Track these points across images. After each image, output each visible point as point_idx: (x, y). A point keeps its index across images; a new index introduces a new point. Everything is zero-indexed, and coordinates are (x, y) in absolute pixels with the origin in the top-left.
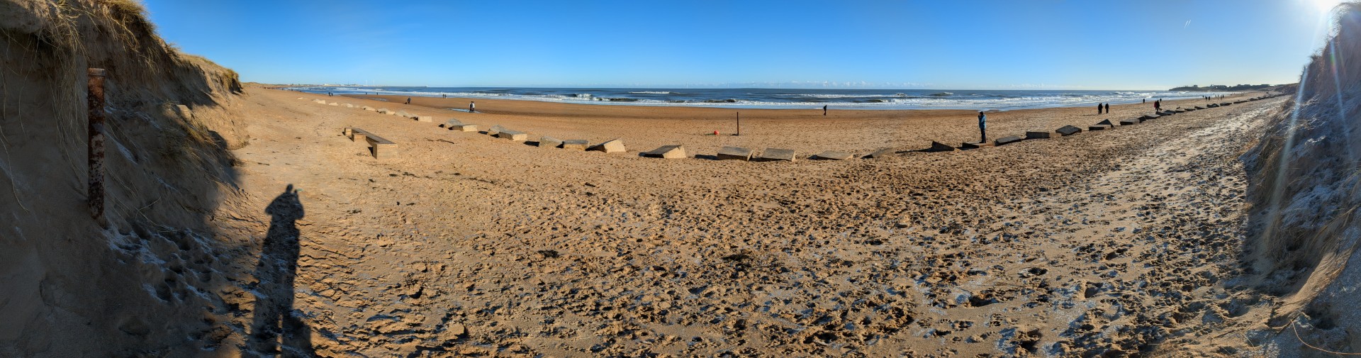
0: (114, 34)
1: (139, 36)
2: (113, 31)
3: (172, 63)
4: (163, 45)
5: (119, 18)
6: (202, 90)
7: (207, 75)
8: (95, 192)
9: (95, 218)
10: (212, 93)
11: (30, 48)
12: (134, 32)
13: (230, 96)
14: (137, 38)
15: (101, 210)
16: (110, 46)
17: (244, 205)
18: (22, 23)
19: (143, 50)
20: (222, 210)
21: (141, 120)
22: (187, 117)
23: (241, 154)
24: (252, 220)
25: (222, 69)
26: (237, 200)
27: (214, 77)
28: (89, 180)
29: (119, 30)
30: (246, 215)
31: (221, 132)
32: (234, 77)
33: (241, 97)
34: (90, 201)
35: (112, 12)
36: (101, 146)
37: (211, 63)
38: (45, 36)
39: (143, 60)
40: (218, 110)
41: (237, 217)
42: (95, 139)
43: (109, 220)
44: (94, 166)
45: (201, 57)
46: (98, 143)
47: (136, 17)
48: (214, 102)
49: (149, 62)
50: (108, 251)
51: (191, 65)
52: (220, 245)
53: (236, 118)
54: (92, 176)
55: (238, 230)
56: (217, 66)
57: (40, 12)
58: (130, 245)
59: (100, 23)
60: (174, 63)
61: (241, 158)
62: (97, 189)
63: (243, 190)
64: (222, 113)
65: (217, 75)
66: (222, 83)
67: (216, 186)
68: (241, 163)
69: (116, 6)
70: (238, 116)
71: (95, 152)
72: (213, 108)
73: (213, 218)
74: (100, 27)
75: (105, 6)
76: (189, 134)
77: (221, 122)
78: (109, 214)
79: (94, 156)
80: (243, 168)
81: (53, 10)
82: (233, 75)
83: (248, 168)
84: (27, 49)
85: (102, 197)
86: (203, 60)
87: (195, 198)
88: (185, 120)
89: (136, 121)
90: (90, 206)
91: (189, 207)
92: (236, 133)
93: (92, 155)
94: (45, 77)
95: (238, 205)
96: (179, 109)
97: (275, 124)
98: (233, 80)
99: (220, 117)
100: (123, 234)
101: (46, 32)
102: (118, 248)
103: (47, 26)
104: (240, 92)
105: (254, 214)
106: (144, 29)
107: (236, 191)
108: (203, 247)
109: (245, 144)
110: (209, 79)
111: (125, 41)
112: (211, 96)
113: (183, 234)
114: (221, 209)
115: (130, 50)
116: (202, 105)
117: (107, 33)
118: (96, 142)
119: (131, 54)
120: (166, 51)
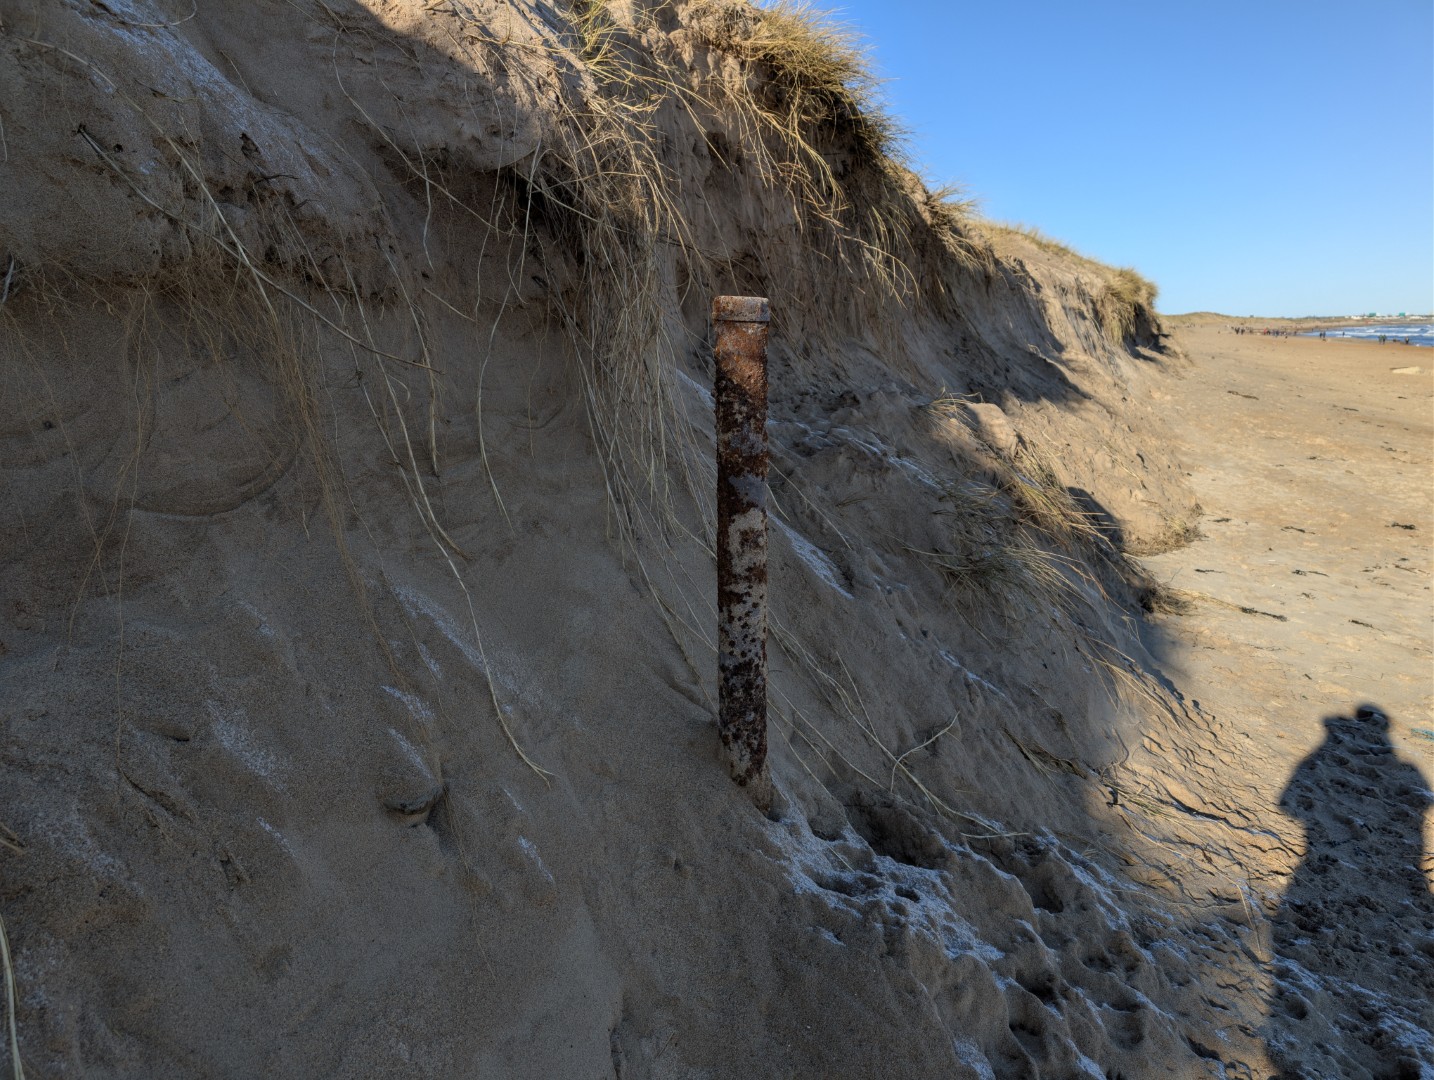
0: (763, 167)
1: (840, 168)
2: (758, 153)
3: (947, 258)
4: (918, 197)
5: (777, 103)
6: (1032, 348)
7: (1048, 293)
8: (739, 694)
9: (742, 782)
10: (1065, 356)
11: (505, 225)
12: (825, 155)
13: (1126, 364)
14: (837, 176)
15: (758, 754)
16: (748, 206)
17: (1205, 759)
18: (471, 129)
19: (854, 219)
20: (1138, 771)
21: (858, 456)
22: (1002, 444)
23: (1175, 573)
24: (1242, 822)
25: (1098, 270)
26: (1183, 737)
27: (1074, 302)
28: (721, 655)
29: (778, 148)
30: (1215, 799)
31: (1102, 493)
32: (1142, 299)
33: (1163, 369)
34: (725, 724)
35: (756, 83)
36: (757, 545)
37: (1061, 252)
38: (550, 181)
39: (854, 252)
40: (1091, 417)
41: (1190, 800)
42: (741, 523)
43: (780, 787)
44: (738, 610)
45: (1026, 229)
46: (749, 539)
47: (837, 100)
48: (1075, 389)
49: (875, 256)
50: (787, 896)
51: (997, 262)
52: (1149, 903)
53: (1153, 442)
54: (732, 644)
55: (1199, 854)
56: (1080, 262)
57: (529, 89)
58: (848, 877)
59: (714, 122)
60: (952, 258)
61: (1174, 585)
62: (748, 686)
63: (1196, 704)
64: (1105, 426)
65: (1081, 294)
66: (1099, 320)
67: (1111, 681)
68: (1178, 605)
69: (769, 58)
70: (1158, 436)
71: (739, 566)
72: (1072, 410)
73: (1114, 793)
74: (715, 137)
75: (730, 60)
76: (1019, 502)
77: (1101, 459)
78: (781, 770)
79: (736, 578)
80: (1187, 623)
81: (570, 82)
82: (1137, 290)
83: (1203, 624)
84: (493, 226)
85: (760, 709)
86: (1034, 240)
87: (1059, 721)
88: (998, 452)
89: (841, 459)
90: (726, 743)
91: (1040, 754)
92: (1156, 496)
93: (729, 573)
94: (558, 323)
95: (1189, 755)
96: (974, 416)
97: (1302, 470)
98: (1139, 311)
99: (1100, 442)
100: (823, 836)
101: (555, 167)
102: (816, 889)
103: (558, 143)
104: (1161, 349)
105: (1247, 799)
106: (860, 140)
107: (1175, 705)
108: (1104, 904)
109: (1188, 536)
110: (1054, 308)
111: (798, 189)
112: (1062, 368)
113: (1035, 852)
114: (1136, 767)
115: (813, 219)
116: (1037, 399)
117: (739, 160)
118: (744, 534)
119: (816, 233)
120: (927, 216)
